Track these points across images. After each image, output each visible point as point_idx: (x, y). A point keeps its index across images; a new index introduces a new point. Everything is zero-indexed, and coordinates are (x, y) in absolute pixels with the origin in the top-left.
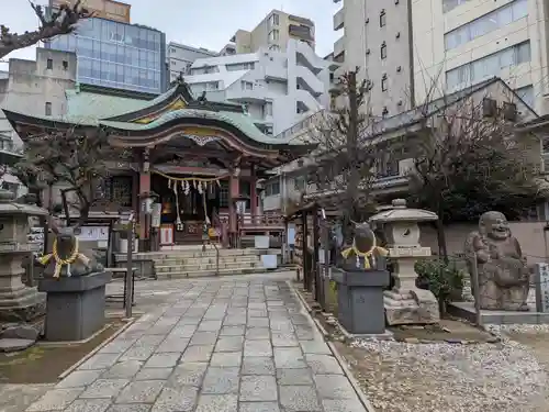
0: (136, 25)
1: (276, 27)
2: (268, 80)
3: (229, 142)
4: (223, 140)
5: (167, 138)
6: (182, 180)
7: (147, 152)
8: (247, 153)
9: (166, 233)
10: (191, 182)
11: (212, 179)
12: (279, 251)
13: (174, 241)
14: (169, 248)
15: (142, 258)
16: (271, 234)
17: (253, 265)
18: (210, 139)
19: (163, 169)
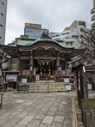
0: (43, 29)
1: (76, 25)
2: (73, 36)
3: (55, 48)
4: (53, 48)
5: (36, 48)
6: (42, 61)
7: (32, 53)
8: (61, 52)
9: (38, 77)
10: (45, 61)
11: (51, 61)
12: (72, 84)
13: (40, 79)
14: (38, 81)
15: (26, 85)
16: (71, 77)
17: (62, 89)
18: (49, 48)
19: (36, 58)
